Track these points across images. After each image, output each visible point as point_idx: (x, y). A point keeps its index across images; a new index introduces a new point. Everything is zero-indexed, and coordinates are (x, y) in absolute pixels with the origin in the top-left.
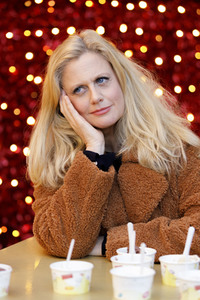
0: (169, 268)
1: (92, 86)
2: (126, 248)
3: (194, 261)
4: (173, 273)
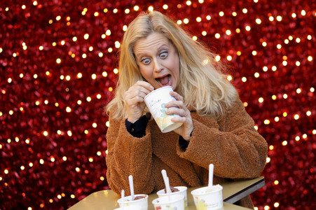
0: (200, 198)
2: (163, 190)
3: (218, 190)
4: (204, 202)
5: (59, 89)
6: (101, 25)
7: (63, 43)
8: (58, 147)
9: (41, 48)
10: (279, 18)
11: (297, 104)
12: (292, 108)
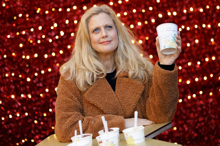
0: (129, 135)
1: (103, 29)
3: (141, 129)
4: (132, 137)
5: (21, 65)
6: (50, 20)
7: (24, 33)
8: (22, 106)
9: (9, 36)
10: (175, 14)
11: (188, 73)
12: (185, 76)
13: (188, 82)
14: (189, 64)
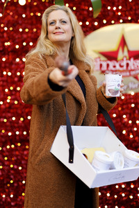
12: (8, 128)
13: (10, 134)
14: (14, 119)
